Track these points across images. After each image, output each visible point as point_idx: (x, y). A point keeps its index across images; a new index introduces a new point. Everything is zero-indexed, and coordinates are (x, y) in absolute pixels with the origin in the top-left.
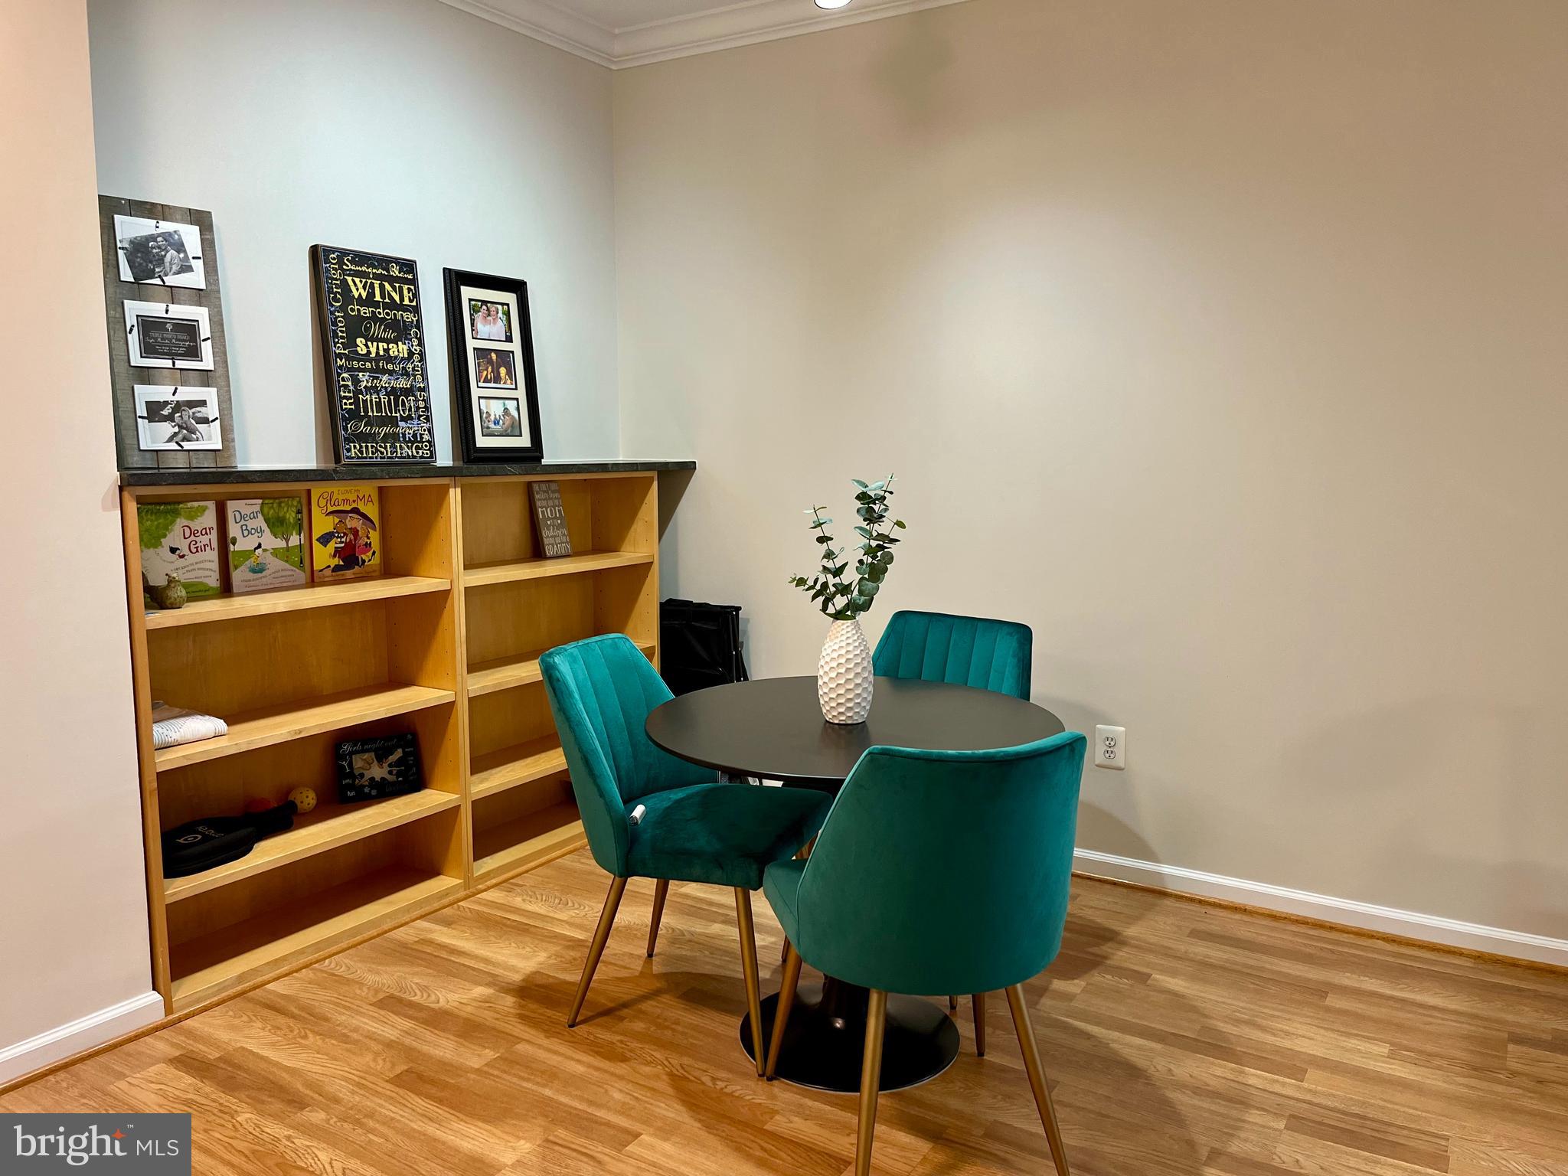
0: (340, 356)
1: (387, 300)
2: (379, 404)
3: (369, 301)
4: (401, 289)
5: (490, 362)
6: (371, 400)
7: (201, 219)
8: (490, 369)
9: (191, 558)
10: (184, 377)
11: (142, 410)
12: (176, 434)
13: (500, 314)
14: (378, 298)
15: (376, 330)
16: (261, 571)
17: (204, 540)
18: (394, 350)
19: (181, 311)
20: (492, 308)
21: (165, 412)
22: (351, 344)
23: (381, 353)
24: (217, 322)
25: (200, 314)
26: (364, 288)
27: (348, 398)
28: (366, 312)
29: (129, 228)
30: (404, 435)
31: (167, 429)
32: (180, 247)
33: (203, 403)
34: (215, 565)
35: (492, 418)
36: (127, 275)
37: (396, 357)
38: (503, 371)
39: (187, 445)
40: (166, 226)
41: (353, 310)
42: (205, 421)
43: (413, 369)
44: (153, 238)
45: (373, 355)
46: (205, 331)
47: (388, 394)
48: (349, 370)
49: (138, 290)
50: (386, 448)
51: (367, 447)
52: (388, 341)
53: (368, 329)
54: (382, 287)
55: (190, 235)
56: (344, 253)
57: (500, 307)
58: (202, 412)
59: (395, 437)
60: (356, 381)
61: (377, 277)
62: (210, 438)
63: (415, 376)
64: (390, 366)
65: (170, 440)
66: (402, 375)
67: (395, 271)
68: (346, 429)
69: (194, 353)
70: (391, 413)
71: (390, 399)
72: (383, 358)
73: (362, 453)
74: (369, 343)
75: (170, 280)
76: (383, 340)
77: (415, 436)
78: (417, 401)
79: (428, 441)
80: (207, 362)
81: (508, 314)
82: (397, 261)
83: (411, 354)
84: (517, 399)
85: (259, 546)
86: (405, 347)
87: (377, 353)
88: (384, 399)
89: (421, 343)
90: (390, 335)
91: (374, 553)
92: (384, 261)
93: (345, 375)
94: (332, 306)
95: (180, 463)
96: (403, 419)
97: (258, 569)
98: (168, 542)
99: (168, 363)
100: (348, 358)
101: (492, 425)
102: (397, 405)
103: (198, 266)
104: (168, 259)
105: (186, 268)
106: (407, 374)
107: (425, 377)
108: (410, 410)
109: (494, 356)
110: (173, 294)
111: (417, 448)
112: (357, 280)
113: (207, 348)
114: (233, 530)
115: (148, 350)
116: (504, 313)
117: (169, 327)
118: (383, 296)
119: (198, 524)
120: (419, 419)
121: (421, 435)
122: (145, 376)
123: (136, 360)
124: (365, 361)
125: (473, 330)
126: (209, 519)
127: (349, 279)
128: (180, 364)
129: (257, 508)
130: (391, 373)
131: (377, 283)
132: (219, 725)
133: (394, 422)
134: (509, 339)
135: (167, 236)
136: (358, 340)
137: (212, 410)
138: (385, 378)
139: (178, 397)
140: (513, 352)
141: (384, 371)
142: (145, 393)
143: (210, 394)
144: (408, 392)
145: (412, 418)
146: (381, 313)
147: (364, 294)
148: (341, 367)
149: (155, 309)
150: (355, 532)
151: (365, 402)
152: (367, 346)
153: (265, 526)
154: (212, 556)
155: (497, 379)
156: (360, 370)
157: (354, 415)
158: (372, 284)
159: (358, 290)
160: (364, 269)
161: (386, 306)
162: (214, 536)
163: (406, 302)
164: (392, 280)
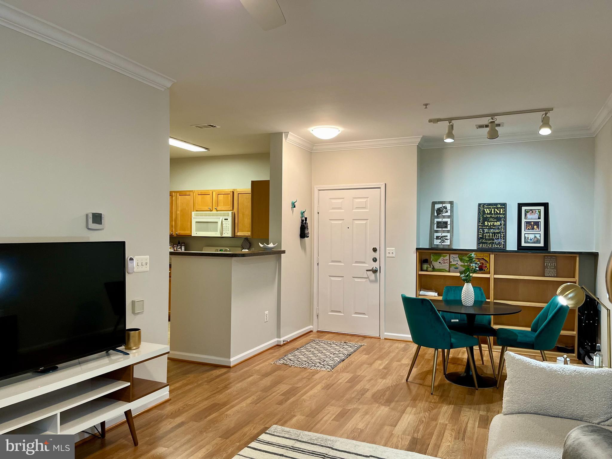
0: (480, 226)
1: (495, 213)
2: (489, 236)
3: (491, 213)
4: (500, 210)
5: (531, 225)
6: (487, 235)
7: (451, 203)
8: (530, 226)
9: (443, 264)
10: (444, 232)
11: (435, 238)
12: (441, 242)
13: (537, 212)
14: (493, 212)
15: (490, 220)
16: (457, 269)
17: (446, 261)
18: (495, 224)
19: (444, 220)
20: (534, 211)
21: (439, 238)
22: (484, 223)
23: (492, 224)
24: (452, 222)
25: (448, 220)
26: (489, 211)
27: (480, 235)
28: (489, 216)
29: (437, 206)
30: (496, 243)
31: (439, 241)
32: (446, 208)
33: (447, 236)
34: (448, 266)
35: (530, 239)
36: (436, 214)
37: (496, 225)
38: (535, 227)
39: (443, 244)
40: (444, 205)
41: (485, 216)
42: (447, 239)
43: (501, 228)
44: (441, 207)
45: (489, 225)
46: (449, 223)
47: (492, 233)
48: (482, 229)
49: (438, 217)
50: (490, 245)
51: (484, 245)
52: (494, 222)
53: (489, 220)
54: (494, 210)
55: (448, 206)
56: (485, 204)
57: (537, 211)
58: (446, 238)
59: (493, 243)
60: (483, 231)
61: (493, 208)
62: (448, 243)
63: (501, 229)
64: (494, 227)
65: (440, 243)
66: (497, 229)
67: (499, 206)
68: (479, 241)
69: (446, 227)
70: (493, 237)
71: (492, 235)
72: (492, 226)
73: (483, 246)
74: (489, 223)
75: (443, 215)
76: (492, 222)
77: (499, 243)
78: (501, 235)
79: (503, 244)
80: (449, 228)
81: (540, 212)
82: (500, 204)
83: (501, 224)
84: (540, 234)
85: (457, 264)
86: (499, 223)
87: (491, 225)
88: (491, 234)
89: (505, 221)
90: (495, 220)
91: (488, 269)
92: (496, 204)
93: (481, 230)
94: (480, 215)
95: (441, 247)
96: (496, 239)
97: (457, 268)
98: (439, 261)
99: (441, 229)
100: (482, 226)
101: (529, 241)
102: (495, 236)
103: (449, 211)
104: (443, 211)
105: (447, 212)
106: (499, 229)
107: (505, 229)
108: (499, 237)
109: (532, 223)
110: (444, 217)
111: (499, 246)
112: (487, 209)
113: (449, 226)
114: (451, 260)
115: (438, 227)
116: (538, 212)
117: (442, 223)
118: (494, 212)
119: (445, 258)
120: (501, 239)
121: (501, 243)
122: (437, 232)
123: (435, 229)
124: (487, 226)
125: (525, 217)
126: (447, 257)
127: (485, 210)
128: (443, 229)
129: (458, 256)
130: (494, 229)
131: (493, 210)
132: (436, 294)
133: (493, 240)
134: (539, 218)
135: (444, 207)
136: (485, 222)
137: (449, 237)
138: (492, 230)
139: (442, 235)
140: (540, 222)
141: (492, 229)
142: (436, 235)
143: (448, 235)
144: (498, 233)
145: (499, 239)
146: (493, 216)
147: (489, 212)
148: (480, 228)
149: (440, 220)
150: (483, 264)
151: (485, 235)
152: (488, 223)
153: (459, 260)
154: (448, 264)
155: (533, 229)
156: (485, 228)
157: (482, 238)
158: (492, 210)
159: (487, 211)
160: (490, 207)
161: (495, 214)
162: (448, 261)
163: (501, 212)
164: (497, 208)
